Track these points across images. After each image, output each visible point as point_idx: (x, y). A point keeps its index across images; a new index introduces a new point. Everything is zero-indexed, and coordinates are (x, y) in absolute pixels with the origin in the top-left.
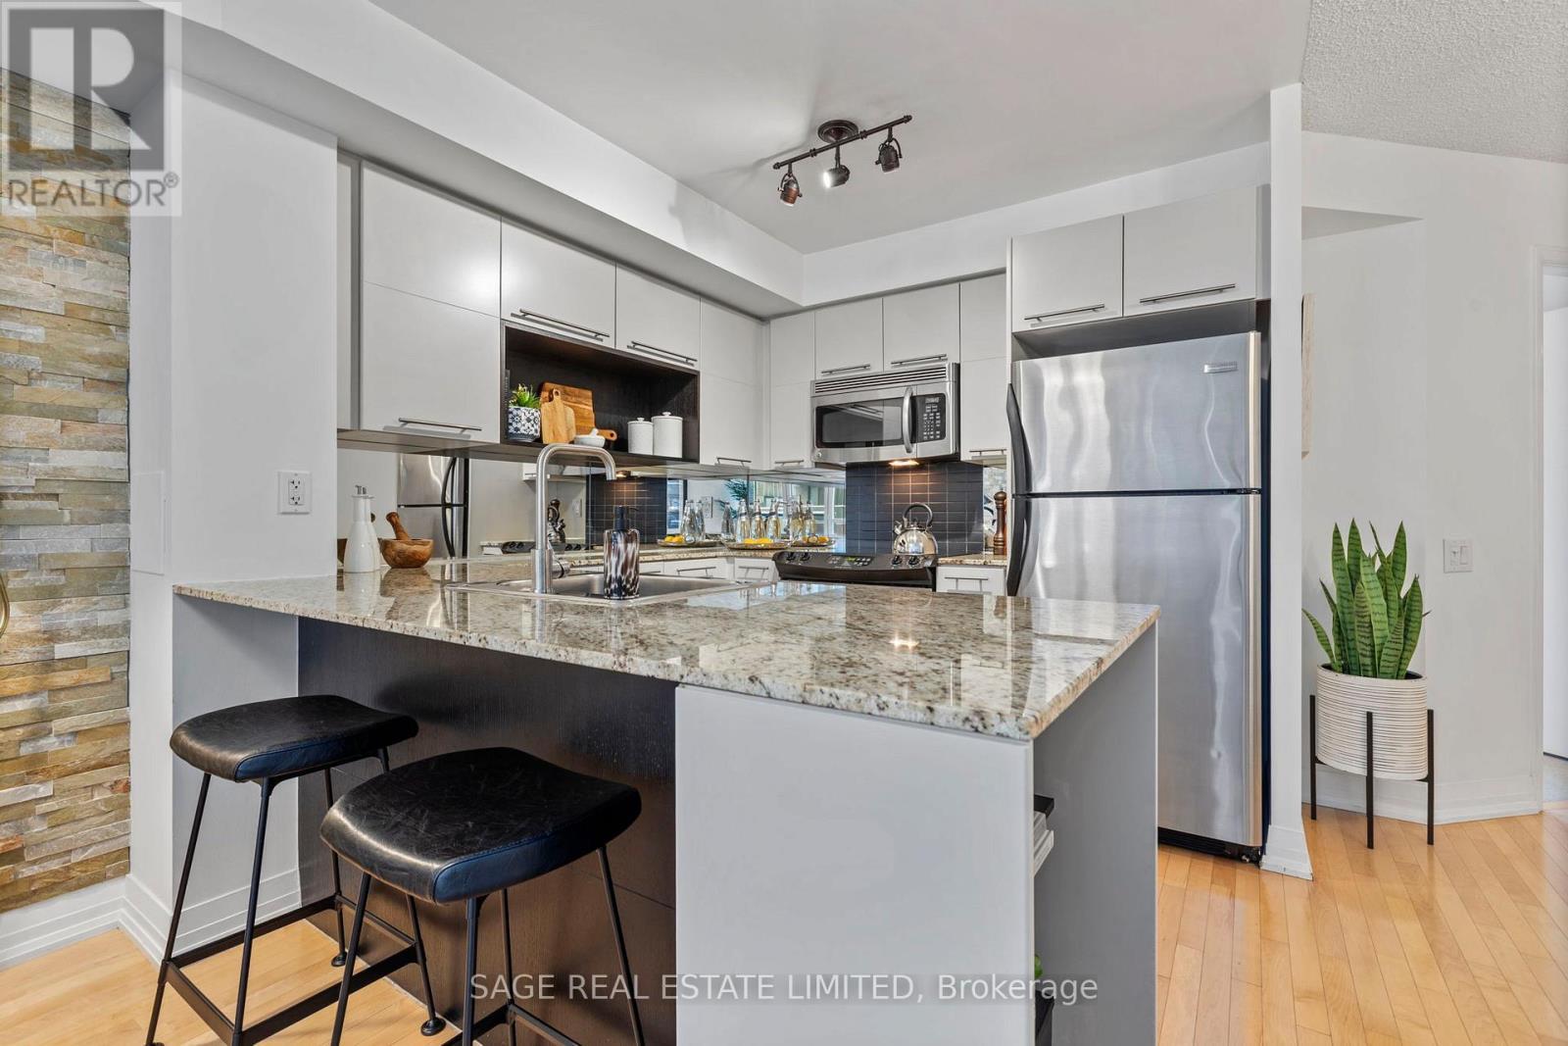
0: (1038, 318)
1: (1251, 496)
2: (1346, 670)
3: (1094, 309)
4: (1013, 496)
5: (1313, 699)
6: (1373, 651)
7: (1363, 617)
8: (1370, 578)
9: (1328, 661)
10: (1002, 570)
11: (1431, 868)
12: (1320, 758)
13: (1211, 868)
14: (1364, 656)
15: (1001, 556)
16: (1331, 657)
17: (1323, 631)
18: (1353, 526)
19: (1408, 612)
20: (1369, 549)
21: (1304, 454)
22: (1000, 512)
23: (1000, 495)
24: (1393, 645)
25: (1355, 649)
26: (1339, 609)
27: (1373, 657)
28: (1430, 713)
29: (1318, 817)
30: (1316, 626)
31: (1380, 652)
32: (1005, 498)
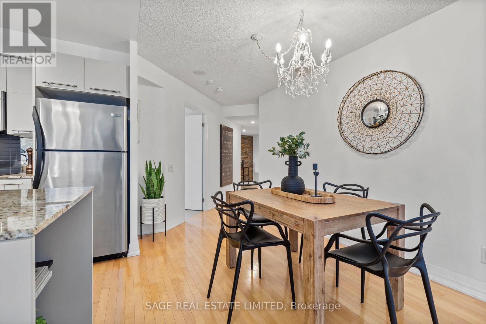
0: (48, 83)
1: (125, 153)
2: (149, 198)
3: (73, 86)
4: (36, 150)
5: (141, 207)
6: (154, 192)
7: (152, 184)
8: (154, 174)
9: (144, 197)
10: (31, 180)
11: (165, 241)
12: (143, 222)
13: (113, 263)
14: (152, 194)
15: (31, 174)
16: (145, 195)
17: (143, 189)
18: (150, 162)
19: (161, 182)
20: (153, 167)
21: (138, 142)
22: (30, 156)
23: (30, 150)
24: (158, 190)
25: (150, 192)
26: (147, 182)
27: (154, 194)
28: (165, 205)
29: (142, 238)
30: (142, 188)
31: (156, 192)
32: (32, 151)
